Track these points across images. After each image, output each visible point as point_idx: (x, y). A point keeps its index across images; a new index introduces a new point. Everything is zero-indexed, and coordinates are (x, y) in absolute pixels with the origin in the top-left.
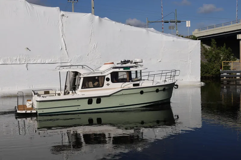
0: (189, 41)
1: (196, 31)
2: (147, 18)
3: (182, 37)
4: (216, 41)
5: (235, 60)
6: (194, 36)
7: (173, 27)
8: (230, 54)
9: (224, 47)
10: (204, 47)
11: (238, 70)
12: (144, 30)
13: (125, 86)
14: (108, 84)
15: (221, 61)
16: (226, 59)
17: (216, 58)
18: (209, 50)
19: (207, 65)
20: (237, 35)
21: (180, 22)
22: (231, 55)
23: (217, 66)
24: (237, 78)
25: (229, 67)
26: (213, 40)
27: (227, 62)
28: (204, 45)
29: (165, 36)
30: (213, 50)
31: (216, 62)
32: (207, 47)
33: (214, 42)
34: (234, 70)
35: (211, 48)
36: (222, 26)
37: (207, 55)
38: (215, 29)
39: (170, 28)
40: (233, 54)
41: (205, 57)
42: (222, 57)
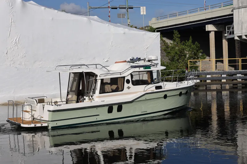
0: (145, 34)
1: (154, 20)
2: (88, 3)
3: (136, 28)
4: (179, 34)
5: (204, 58)
6: (151, 27)
7: (124, 15)
8: (197, 51)
9: (190, 41)
10: (164, 41)
11: (209, 72)
12: (84, 19)
13: (148, 90)
14: (129, 88)
15: (186, 59)
16: (192, 57)
17: (180, 56)
18: (171, 45)
19: (168, 66)
20: (206, 26)
21: (132, 8)
22: (199, 51)
23: (182, 66)
24: (208, 81)
25: (197, 67)
26: (176, 32)
27: (194, 61)
28: (164, 39)
29: (112, 27)
30: (177, 46)
31: (180, 61)
32: (169, 42)
33: (176, 34)
34: (204, 72)
35: (173, 43)
36: (186, 13)
37: (169, 53)
38: (178, 17)
39: (119, 16)
40: (201, 51)
41: (165, 54)
42: (187, 54)
